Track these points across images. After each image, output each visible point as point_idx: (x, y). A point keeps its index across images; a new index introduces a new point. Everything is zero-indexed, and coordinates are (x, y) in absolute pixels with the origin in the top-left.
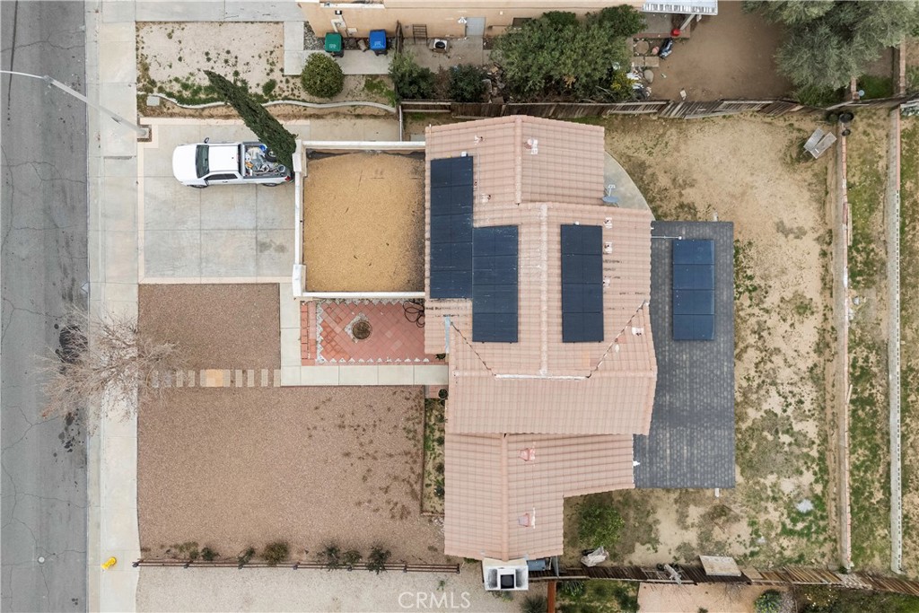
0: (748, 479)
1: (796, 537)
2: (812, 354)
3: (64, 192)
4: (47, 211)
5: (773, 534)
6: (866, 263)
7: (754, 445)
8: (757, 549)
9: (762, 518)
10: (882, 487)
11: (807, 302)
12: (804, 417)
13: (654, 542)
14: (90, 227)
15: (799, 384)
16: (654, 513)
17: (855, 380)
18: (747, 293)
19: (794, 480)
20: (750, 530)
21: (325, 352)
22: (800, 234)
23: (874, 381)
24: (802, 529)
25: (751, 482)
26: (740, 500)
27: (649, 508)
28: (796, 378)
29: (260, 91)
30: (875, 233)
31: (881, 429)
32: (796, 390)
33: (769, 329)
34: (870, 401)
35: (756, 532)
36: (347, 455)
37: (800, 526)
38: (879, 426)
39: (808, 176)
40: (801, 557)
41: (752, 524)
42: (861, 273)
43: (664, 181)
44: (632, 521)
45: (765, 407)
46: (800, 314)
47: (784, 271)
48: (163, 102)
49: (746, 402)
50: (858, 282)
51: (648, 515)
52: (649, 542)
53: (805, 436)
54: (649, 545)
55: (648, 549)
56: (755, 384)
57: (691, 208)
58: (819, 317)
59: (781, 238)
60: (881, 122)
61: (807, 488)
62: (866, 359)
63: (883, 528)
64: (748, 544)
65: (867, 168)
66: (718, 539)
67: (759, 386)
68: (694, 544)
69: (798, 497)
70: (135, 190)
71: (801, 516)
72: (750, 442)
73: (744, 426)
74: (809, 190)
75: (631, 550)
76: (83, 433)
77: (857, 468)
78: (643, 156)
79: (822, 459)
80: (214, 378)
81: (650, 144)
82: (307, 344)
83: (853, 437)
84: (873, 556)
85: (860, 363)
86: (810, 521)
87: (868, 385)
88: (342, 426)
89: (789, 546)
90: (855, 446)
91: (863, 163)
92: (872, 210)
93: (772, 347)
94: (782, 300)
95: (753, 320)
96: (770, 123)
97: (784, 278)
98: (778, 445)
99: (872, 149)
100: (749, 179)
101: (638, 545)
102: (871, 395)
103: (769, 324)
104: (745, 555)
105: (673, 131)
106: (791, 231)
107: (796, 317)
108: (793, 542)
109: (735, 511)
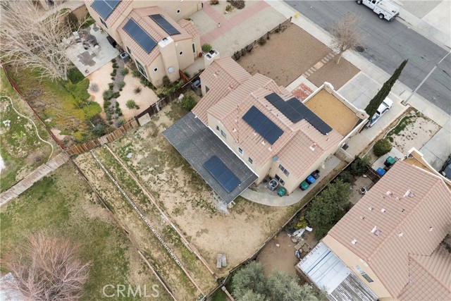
0: (154, 150)
1: (126, 145)
2: (162, 200)
5: (133, 141)
6: (171, 236)
7: (159, 160)
8: (136, 134)
9: (140, 143)
10: (112, 173)
11: (178, 214)
12: (150, 179)
13: (167, 114)
15: (159, 188)
18: (199, 201)
19: (139, 160)
20: (142, 137)
21: (300, 90)
22: (198, 234)
23: (139, 201)
25: (152, 150)
26: (151, 142)
28: (162, 189)
30: (175, 249)
32: (159, 185)
33: (183, 196)
35: (139, 138)
37: (127, 149)
38: (127, 189)
39: (212, 256)
40: (120, 141)
41: (142, 139)
42: (170, 232)
43: (256, 213)
44: (178, 114)
46: (177, 209)
47: (193, 217)
48: (410, 114)
49: (172, 170)
50: (168, 228)
52: (169, 113)
53: (145, 174)
55: (167, 111)
57: (240, 212)
58: (170, 213)
59: (203, 227)
61: (133, 161)
63: (103, 162)
64: (139, 133)
65: (196, 270)
66: (149, 128)
67: (171, 177)
69: (134, 156)
71: (129, 152)
72: (161, 160)
74: (208, 251)
76: (333, 34)
77: (125, 172)
78: (270, 215)
79: (135, 172)
80: (319, 65)
81: (272, 221)
82: (306, 88)
83: (133, 180)
84: (100, 153)
86: (125, 153)
87: (140, 198)
89: (126, 141)
90: (130, 178)
92: (183, 257)
93: (177, 192)
94: (186, 209)
97: (191, 216)
98: (152, 165)
100: (230, 238)
101: (171, 110)
102: (137, 196)
103: (184, 198)
104: (138, 130)
106: (202, 233)
107: (177, 207)
108: (126, 143)
109: (150, 139)
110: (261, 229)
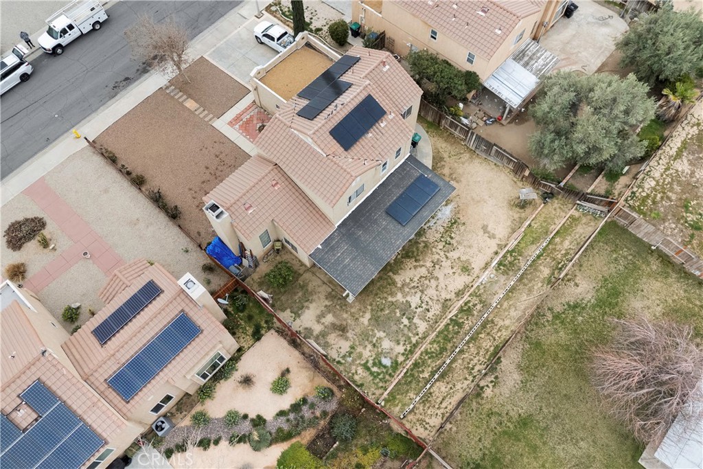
0: (370, 324)
1: (368, 373)
2: (453, 293)
3: (213, 13)
4: (200, 14)
5: (358, 362)
6: (510, 263)
7: (387, 312)
8: (343, 362)
9: (359, 349)
10: (431, 372)
11: (470, 268)
12: (423, 318)
13: (297, 315)
14: (208, 29)
15: (435, 302)
16: (311, 303)
17: (461, 310)
18: (444, 243)
19: (392, 344)
20: (348, 349)
21: (241, 127)
22: (492, 236)
23: (470, 317)
24: (375, 372)
25: (370, 328)
26: (356, 331)
27: (310, 298)
28: (435, 298)
29: (314, 29)
30: (526, 254)
31: (454, 343)
32: (430, 303)
33: (441, 266)
34: (460, 325)
35: (350, 353)
36: (207, 168)
37: (375, 369)
38: (455, 340)
39: (516, 216)
40: (362, 385)
41: (352, 348)
42: (504, 266)
43: (446, 171)
44: (296, 297)
45: (409, 298)
46: (462, 271)
47: (470, 247)
48: (276, 11)
50: (500, 269)
51: (307, 301)
52: (295, 314)
53: (416, 328)
54: (293, 315)
55: (291, 317)
56: (413, 285)
58: (471, 279)
59: (481, 232)
60: (567, 210)
61: (395, 354)
62: (475, 305)
63: (414, 394)
64: (341, 355)
65: (544, 225)
66: (329, 341)
67: (414, 287)
68: (315, 333)
69: (386, 355)
70: (236, 29)
71: (380, 364)
72: (387, 308)
73: (390, 299)
74: (512, 222)
75: (283, 310)
76: (124, 87)
77: (426, 352)
78: (446, 155)
79: (415, 346)
80: (191, 104)
81: (453, 153)
82: (238, 118)
83: (437, 336)
84: (397, 406)
85: (470, 305)
86: (383, 372)
87: (465, 317)
88: (217, 156)
89: (360, 375)
90: (435, 341)
91: (545, 221)
92: (533, 243)
93: (435, 275)
94: (459, 258)
95: (437, 256)
96: (515, 182)
97: (468, 250)
98: (399, 321)
99: (554, 218)
100: (486, 197)
101: (289, 310)
102: (463, 323)
103: (443, 264)
104: (335, 360)
105: (468, 155)
106: (488, 233)
107: (459, 271)
108: (364, 374)
109: (349, 335)
110: (466, 164)
